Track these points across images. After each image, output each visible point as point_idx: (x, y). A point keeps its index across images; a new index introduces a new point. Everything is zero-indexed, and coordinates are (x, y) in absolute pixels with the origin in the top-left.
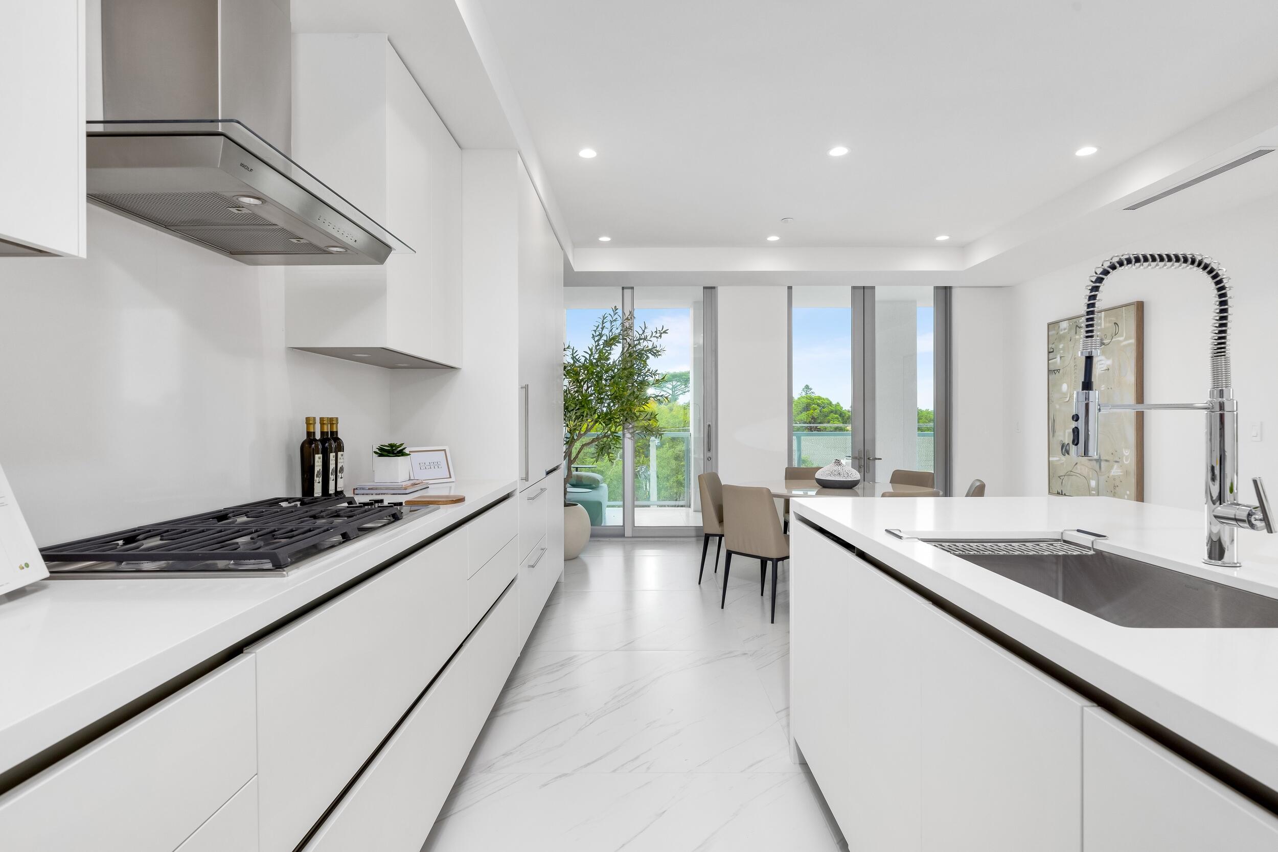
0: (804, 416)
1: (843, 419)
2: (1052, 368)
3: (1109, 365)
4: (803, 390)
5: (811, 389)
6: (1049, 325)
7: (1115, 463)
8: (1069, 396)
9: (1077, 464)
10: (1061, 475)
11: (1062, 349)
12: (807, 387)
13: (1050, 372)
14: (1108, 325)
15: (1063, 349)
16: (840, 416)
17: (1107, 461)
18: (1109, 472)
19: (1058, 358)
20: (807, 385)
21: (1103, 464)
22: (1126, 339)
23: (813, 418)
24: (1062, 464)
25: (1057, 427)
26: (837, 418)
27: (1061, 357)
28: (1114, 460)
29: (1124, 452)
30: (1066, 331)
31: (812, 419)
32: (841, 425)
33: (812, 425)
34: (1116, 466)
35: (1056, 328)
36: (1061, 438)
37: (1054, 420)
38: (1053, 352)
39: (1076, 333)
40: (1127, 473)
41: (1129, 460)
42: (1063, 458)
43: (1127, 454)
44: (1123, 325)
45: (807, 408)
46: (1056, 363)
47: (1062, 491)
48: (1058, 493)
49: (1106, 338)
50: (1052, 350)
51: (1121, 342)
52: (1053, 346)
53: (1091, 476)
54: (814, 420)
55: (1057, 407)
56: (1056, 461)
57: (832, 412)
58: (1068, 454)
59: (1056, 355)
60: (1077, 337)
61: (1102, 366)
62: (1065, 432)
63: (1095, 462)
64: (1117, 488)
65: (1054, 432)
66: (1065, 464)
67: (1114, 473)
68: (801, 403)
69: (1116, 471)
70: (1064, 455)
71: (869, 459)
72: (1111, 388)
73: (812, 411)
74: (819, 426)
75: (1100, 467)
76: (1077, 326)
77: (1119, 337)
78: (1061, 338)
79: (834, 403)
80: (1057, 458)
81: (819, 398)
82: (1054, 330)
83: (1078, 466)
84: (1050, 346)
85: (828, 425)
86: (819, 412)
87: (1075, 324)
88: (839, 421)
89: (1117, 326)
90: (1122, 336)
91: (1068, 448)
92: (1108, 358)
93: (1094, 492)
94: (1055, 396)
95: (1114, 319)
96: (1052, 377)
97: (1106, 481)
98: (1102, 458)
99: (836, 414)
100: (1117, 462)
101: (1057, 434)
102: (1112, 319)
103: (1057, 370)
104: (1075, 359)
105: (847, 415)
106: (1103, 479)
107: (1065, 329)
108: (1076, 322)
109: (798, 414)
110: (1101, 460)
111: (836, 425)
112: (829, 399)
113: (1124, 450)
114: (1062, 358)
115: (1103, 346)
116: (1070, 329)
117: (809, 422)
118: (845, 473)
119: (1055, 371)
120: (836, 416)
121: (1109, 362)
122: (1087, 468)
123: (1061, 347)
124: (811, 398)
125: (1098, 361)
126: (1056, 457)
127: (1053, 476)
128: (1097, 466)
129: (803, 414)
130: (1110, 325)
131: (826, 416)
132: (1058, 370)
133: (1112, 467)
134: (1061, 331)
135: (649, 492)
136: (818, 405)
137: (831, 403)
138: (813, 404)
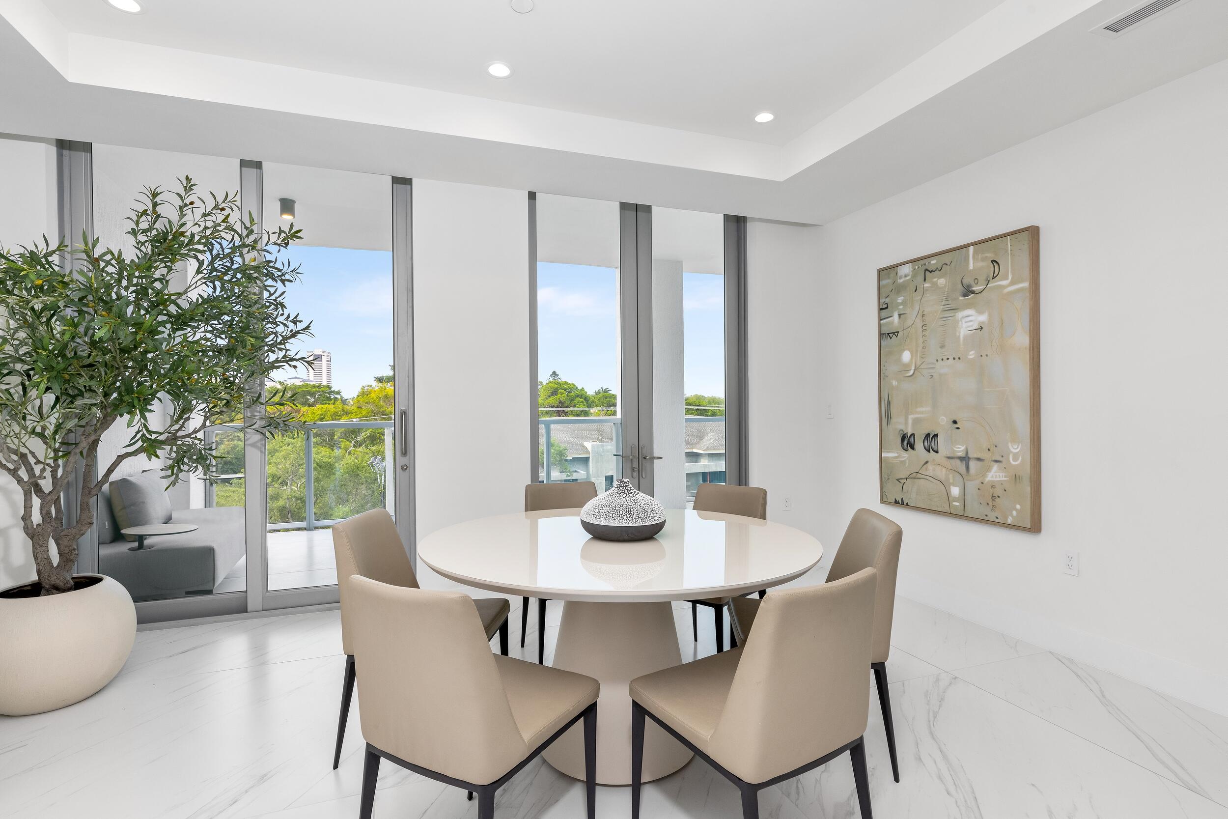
0: (553, 400)
1: (587, 403)
2: (885, 330)
3: (983, 323)
4: (551, 375)
5: (558, 375)
6: (880, 271)
7: (993, 463)
8: (913, 368)
9: (927, 462)
10: (901, 477)
11: (901, 304)
12: (554, 373)
13: (883, 335)
14: (980, 264)
15: (904, 303)
16: (585, 400)
17: (979, 459)
18: (984, 476)
19: (896, 316)
20: (554, 371)
21: (972, 464)
22: (1013, 283)
23: (561, 402)
24: (903, 462)
25: (893, 411)
26: (583, 402)
27: (900, 315)
28: (994, 459)
29: (1010, 447)
30: (908, 278)
31: (559, 403)
32: (587, 409)
33: (560, 409)
34: (995, 467)
35: (892, 275)
36: (902, 427)
37: (889, 402)
38: (887, 308)
39: (925, 280)
40: (1016, 478)
41: (1020, 458)
42: (905, 455)
43: (1015, 451)
44: (1007, 263)
45: (554, 393)
46: (893, 322)
47: (902, 499)
48: (896, 502)
49: (977, 283)
50: (885, 306)
51: (1004, 287)
52: (887, 300)
53: (951, 481)
54: (561, 404)
55: (895, 383)
56: (892, 458)
57: (578, 396)
58: (913, 448)
59: (893, 312)
60: (927, 285)
61: (971, 323)
62: (906, 419)
63: (958, 461)
64: (997, 500)
65: (889, 417)
66: (907, 461)
67: (992, 477)
68: (550, 388)
69: (995, 475)
70: (906, 450)
71: (645, 458)
72: (987, 355)
73: (559, 395)
74: (566, 410)
75: (968, 468)
76: (926, 270)
77: (1001, 280)
78: (899, 289)
79: (580, 388)
80: (895, 454)
81: (566, 383)
82: (889, 278)
83: (930, 466)
84: (882, 301)
85: (575, 409)
86: (566, 396)
87: (924, 268)
88: (584, 405)
89: (995, 264)
90: (1007, 279)
91: (912, 440)
92: (980, 312)
93: (955, 503)
94: (891, 369)
95: (991, 256)
96: (885, 342)
97: (979, 489)
98: (970, 455)
99: (581, 398)
100: (996, 461)
101: (893, 420)
102: (988, 255)
103: (894, 333)
104: (923, 316)
105: (591, 400)
106: (971, 486)
107: (906, 276)
108: (925, 264)
109: (547, 398)
110: (969, 458)
111: (581, 409)
112: (575, 384)
113: (1010, 445)
114: (902, 316)
115: (973, 295)
116: (914, 275)
117: (557, 406)
118: (640, 509)
119: (891, 335)
120: (581, 400)
121: (983, 318)
122: (944, 470)
123: (899, 301)
124: (558, 383)
125: (963, 318)
126: (892, 452)
127: (889, 479)
128: (962, 467)
129: (551, 399)
130: (984, 264)
131: (572, 400)
132: (896, 333)
133: (989, 469)
134: (901, 278)
135: (385, 486)
136: (565, 390)
137: (577, 387)
138: (561, 389)
